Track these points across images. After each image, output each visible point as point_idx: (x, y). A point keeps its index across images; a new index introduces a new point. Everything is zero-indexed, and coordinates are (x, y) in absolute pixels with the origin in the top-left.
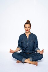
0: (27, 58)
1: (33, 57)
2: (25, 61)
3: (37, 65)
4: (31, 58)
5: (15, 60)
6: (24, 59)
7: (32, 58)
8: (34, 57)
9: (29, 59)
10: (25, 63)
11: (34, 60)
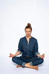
0: (27, 62)
3: (37, 69)
4: (31, 62)
5: (15, 64)
6: (24, 63)
7: (33, 62)
8: (35, 61)
9: (29, 63)
10: (25, 68)
11: (34, 64)
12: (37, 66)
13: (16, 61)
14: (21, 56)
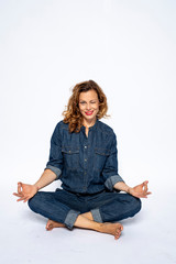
1: (105, 209)
2: (76, 224)
12: (117, 224)
13: (43, 206)
14: (58, 190)
